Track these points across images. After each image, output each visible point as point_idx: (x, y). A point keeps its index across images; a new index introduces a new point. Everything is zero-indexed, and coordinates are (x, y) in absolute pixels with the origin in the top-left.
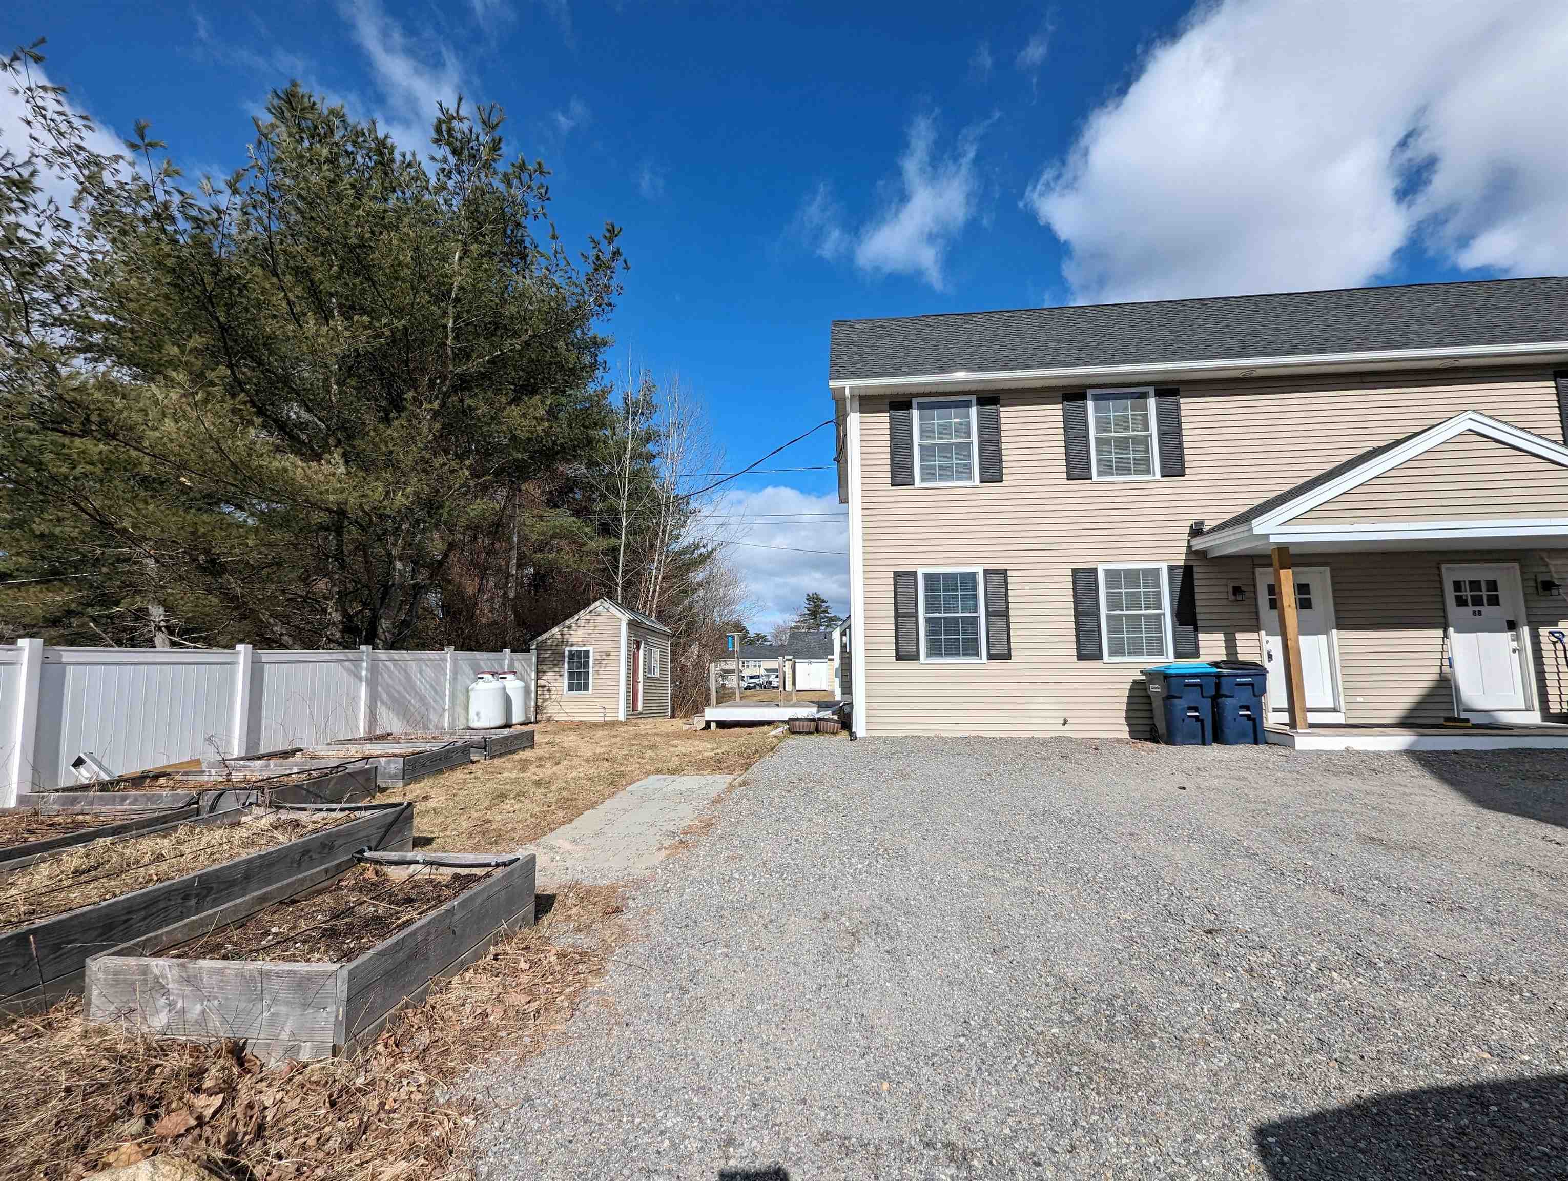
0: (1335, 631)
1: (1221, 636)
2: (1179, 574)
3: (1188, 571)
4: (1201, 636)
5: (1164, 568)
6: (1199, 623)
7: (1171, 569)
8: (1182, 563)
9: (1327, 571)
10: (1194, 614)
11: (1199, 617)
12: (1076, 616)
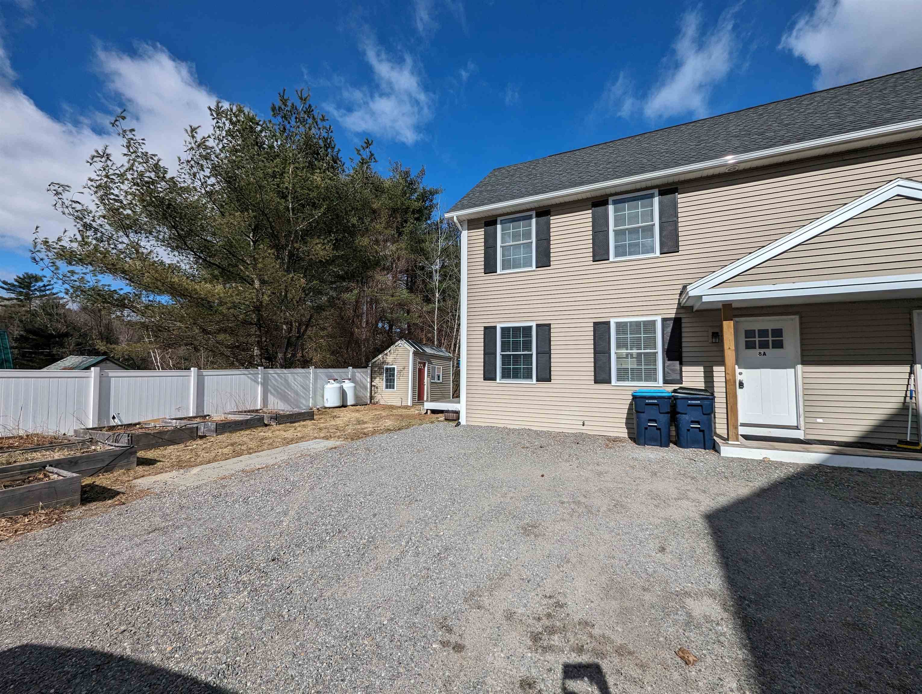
0: (799, 367)
1: (701, 369)
2: (671, 323)
3: (677, 322)
4: (684, 369)
5: (659, 320)
6: (684, 359)
7: (664, 320)
8: (673, 316)
9: (797, 318)
10: (680, 353)
11: (684, 354)
12: (595, 353)
